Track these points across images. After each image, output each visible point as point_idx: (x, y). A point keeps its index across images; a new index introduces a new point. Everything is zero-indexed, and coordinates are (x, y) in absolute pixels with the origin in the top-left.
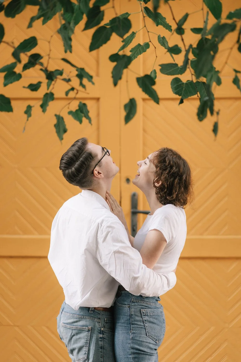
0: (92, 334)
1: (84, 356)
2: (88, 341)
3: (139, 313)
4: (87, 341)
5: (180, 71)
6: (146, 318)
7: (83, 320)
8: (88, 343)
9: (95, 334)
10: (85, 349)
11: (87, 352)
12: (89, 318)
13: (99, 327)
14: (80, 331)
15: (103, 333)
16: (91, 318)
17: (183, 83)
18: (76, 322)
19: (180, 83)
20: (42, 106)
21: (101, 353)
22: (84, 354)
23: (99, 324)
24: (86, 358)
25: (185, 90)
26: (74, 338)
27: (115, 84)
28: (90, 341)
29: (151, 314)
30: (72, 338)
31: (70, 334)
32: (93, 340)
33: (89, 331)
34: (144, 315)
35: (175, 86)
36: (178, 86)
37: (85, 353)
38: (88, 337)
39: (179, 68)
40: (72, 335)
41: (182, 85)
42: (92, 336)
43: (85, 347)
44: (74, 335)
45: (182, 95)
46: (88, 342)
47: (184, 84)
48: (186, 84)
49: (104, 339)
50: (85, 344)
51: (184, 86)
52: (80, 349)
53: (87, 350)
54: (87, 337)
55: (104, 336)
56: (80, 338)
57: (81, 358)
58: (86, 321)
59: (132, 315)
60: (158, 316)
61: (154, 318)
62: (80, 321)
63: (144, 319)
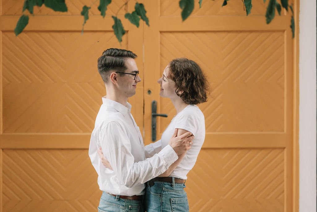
3: (169, 201)
6: (174, 206)
7: (110, 206)
12: (116, 205)
18: (106, 207)
20: (100, 8)
23: (123, 210)
29: (179, 203)
34: (173, 204)
58: (113, 208)
59: (163, 203)
60: (184, 203)
61: (181, 206)
62: (108, 207)
63: (173, 207)
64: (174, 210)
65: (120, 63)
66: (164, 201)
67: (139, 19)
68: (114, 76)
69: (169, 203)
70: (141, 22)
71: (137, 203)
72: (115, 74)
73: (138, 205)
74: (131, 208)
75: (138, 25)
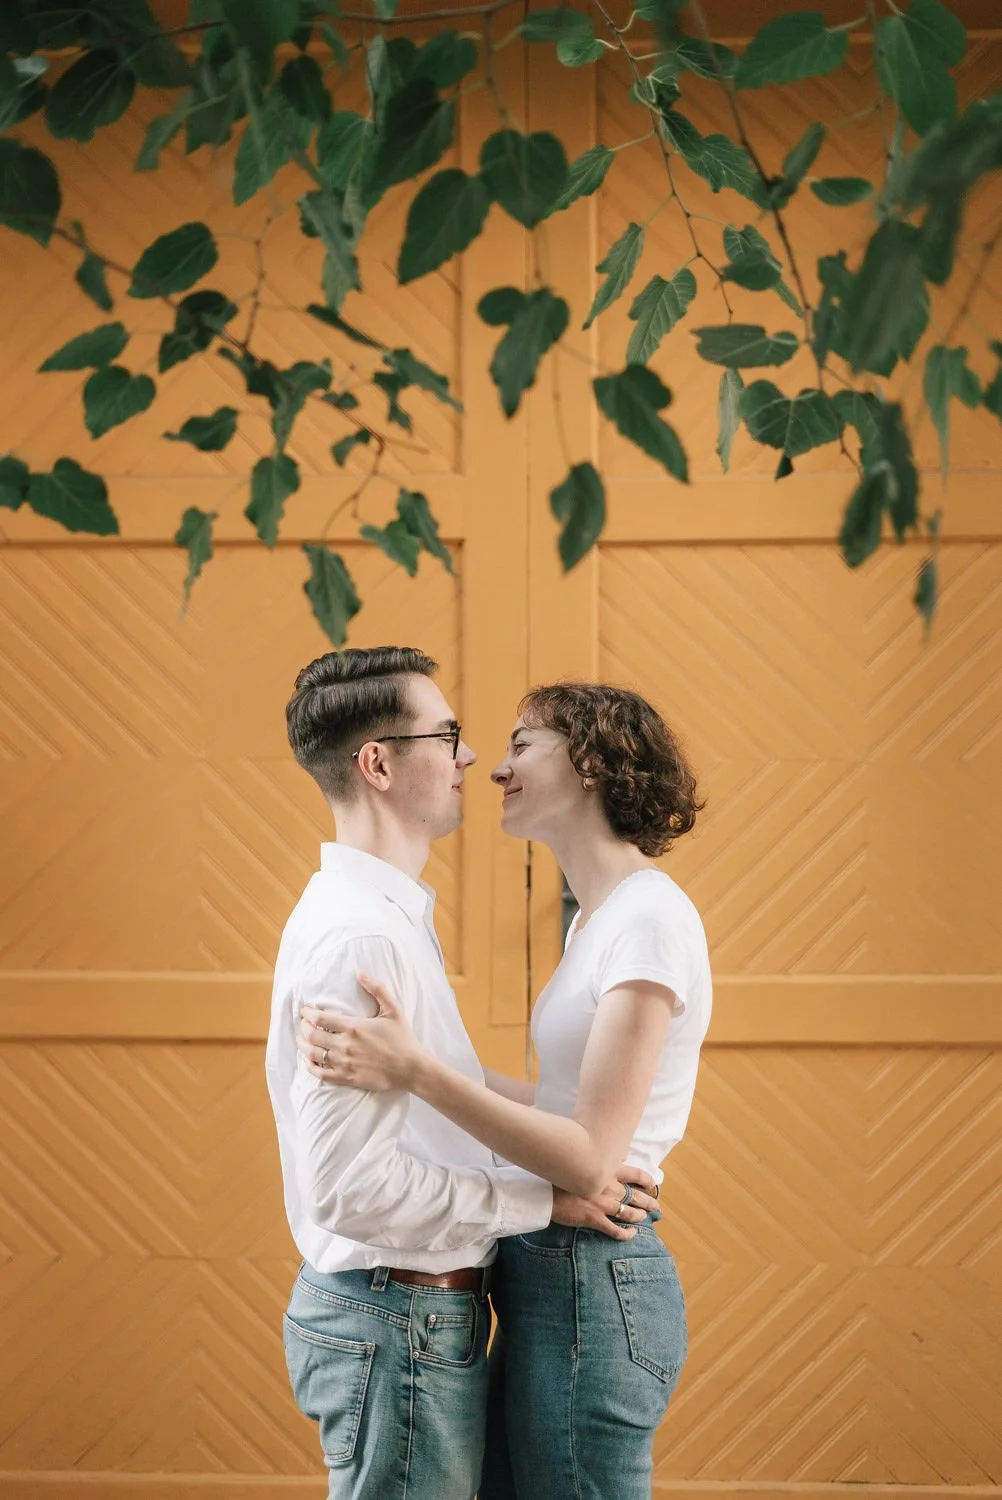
0: (376, 1368)
1: (346, 1446)
2: (362, 1394)
3: (606, 1272)
4: (355, 1396)
5: (773, 351)
6: (630, 1293)
7: (348, 1313)
8: (360, 1403)
9: (387, 1371)
10: (349, 1424)
11: (354, 1436)
12: (371, 1310)
13: (405, 1345)
14: (335, 1356)
15: (415, 1369)
16: (376, 1312)
17: (788, 403)
18: (327, 1318)
19: (775, 402)
21: (404, 1443)
22: (345, 1440)
23: (405, 1334)
24: (350, 1455)
25: (797, 423)
26: (317, 1376)
27: (510, 409)
28: (369, 1395)
29: (647, 1278)
30: (310, 1373)
31: (303, 1362)
32: (377, 1392)
33: (365, 1356)
34: (624, 1283)
35: (756, 413)
36: (767, 411)
37: (349, 1438)
38: (363, 1381)
39: (768, 342)
40: (309, 1365)
41: (783, 409)
42: (377, 1379)
43: (348, 1416)
44: (316, 1367)
45: (786, 443)
46: (362, 1398)
47: (792, 407)
48: (799, 403)
49: (418, 1392)
50: (349, 1405)
51: (791, 413)
52: (333, 1421)
53: (354, 1428)
54: (356, 1380)
55: (421, 1383)
56: (333, 1381)
57: (336, 1452)
58: (359, 1321)
59: (581, 1284)
60: (667, 1282)
61: (655, 1290)
62: (337, 1317)
63: (624, 1296)
64: (629, 1308)
65: (386, 698)
66: (584, 1278)
67: (417, 550)
68: (372, 756)
69: (607, 1282)
70: (425, 559)
71: (459, 1303)
72: (376, 750)
73: (463, 1309)
74: (438, 1326)
75: (413, 567)
